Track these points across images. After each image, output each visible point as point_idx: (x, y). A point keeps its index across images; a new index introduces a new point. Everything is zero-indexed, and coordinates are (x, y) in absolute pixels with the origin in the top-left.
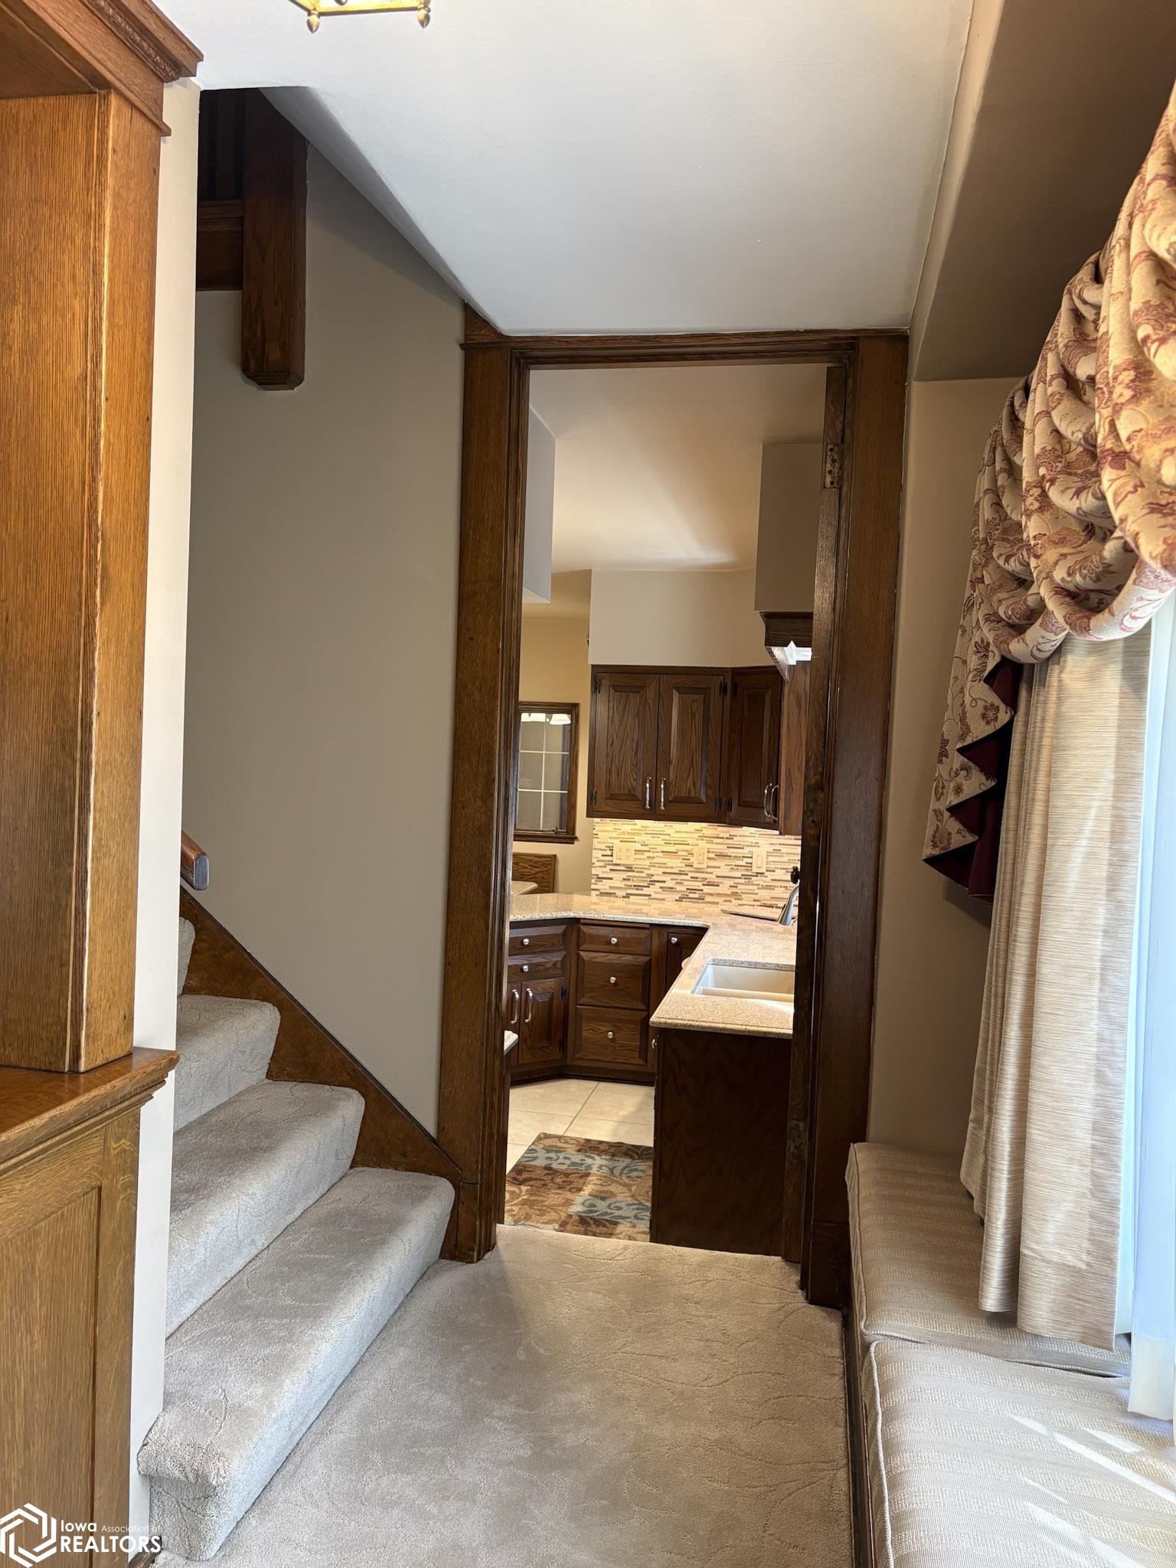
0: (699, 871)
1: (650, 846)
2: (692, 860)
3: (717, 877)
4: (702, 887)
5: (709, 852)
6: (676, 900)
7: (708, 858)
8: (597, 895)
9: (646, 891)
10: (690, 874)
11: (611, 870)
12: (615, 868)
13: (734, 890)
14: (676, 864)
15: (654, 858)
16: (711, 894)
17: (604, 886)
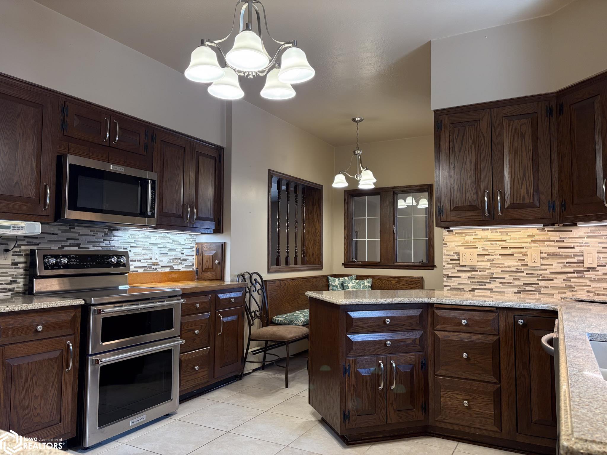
0: (534, 268)
1: (490, 251)
2: (527, 260)
3: (551, 273)
4: (537, 282)
5: (541, 253)
6: (514, 293)
7: (541, 258)
8: (448, 290)
9: (488, 286)
10: (526, 272)
11: (458, 271)
12: (462, 269)
13: (568, 283)
14: (513, 264)
15: (493, 260)
16: (546, 287)
17: (454, 283)
